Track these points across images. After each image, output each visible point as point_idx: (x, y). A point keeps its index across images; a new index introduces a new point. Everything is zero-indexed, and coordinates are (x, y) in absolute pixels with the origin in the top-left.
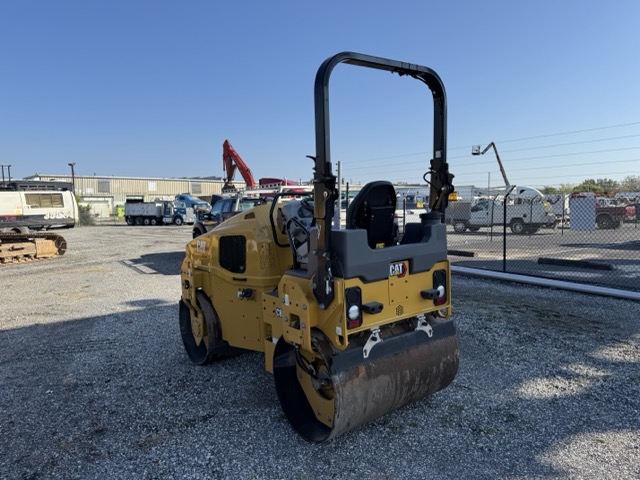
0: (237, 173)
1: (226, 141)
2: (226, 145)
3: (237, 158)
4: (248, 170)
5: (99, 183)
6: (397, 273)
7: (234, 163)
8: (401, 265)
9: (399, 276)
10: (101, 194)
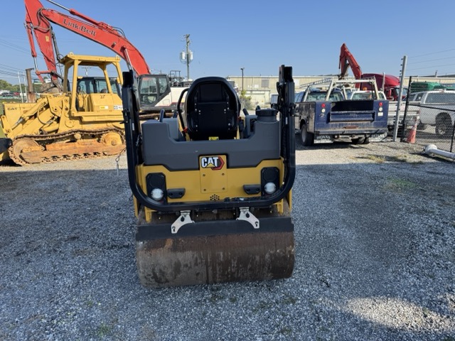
0: (350, 70)
1: (344, 45)
2: (343, 48)
3: (351, 58)
4: (358, 68)
5: (263, 81)
6: (211, 165)
7: (348, 62)
8: (216, 159)
9: (214, 168)
10: (263, 89)
